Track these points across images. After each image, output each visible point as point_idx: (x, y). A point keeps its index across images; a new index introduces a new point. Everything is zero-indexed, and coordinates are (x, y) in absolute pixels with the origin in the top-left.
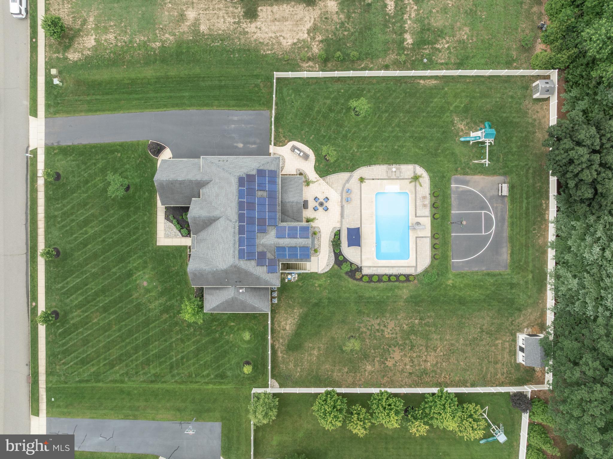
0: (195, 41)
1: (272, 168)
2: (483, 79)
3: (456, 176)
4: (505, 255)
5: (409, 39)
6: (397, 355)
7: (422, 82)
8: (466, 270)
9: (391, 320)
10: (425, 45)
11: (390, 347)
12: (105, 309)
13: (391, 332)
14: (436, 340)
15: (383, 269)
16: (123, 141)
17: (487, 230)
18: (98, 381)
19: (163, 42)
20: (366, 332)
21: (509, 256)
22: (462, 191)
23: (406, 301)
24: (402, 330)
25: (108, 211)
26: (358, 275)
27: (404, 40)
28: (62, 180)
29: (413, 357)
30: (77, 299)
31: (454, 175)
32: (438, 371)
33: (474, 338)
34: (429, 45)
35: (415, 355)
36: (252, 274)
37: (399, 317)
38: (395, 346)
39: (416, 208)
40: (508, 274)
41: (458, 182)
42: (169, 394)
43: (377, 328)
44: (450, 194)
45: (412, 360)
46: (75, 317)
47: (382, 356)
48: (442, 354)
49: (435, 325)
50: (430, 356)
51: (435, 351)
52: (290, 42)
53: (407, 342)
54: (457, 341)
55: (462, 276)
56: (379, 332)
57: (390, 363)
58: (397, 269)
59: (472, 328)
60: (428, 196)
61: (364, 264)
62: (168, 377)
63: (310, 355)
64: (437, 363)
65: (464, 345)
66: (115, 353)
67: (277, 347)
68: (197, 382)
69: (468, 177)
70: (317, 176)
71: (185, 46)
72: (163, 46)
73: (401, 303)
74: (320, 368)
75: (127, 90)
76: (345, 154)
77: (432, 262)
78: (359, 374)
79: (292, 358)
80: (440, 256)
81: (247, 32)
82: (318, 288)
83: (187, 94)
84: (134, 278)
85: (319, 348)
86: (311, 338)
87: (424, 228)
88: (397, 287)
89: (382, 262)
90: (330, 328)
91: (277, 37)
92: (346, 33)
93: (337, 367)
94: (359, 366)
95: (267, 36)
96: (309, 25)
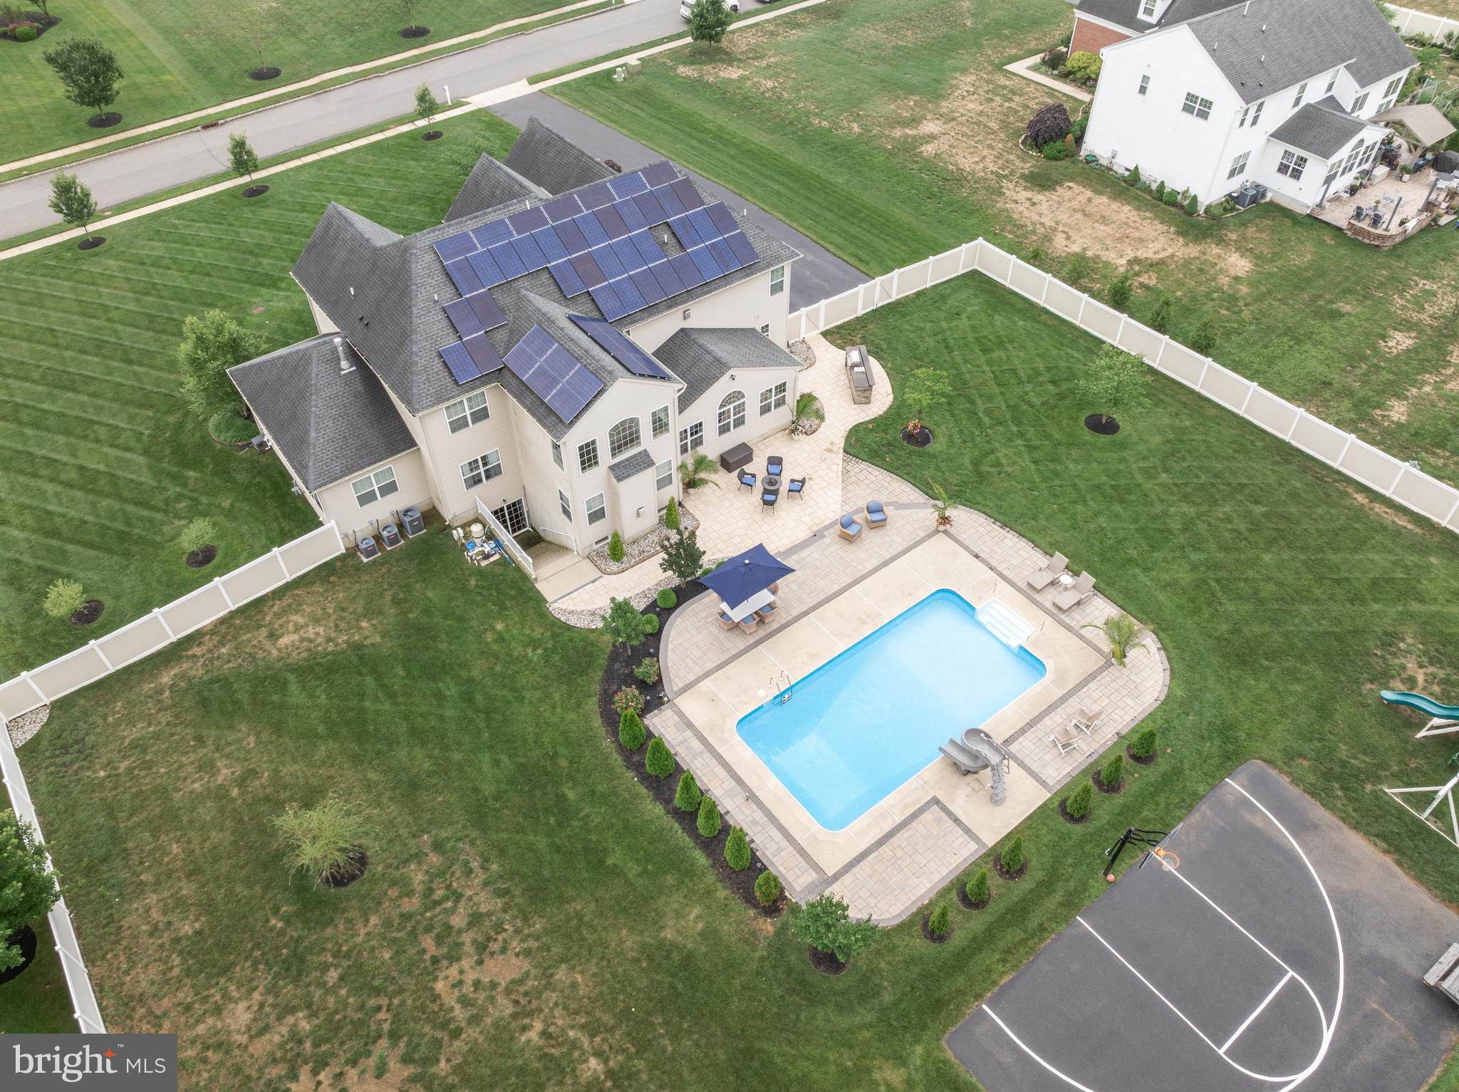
0: (889, 152)
1: (758, 246)
3: (1274, 773)
5: (1399, 411)
7: (1361, 498)
9: (528, 953)
11: (394, 1037)
13: (468, 989)
15: (718, 770)
17: (1252, 1052)
19: (836, 126)
20: (410, 894)
22: (1256, 831)
23: (657, 954)
25: (410, 204)
26: (628, 697)
27: (1382, 405)
31: (1269, 762)
36: (406, 310)
37: (561, 974)
38: (406, 1061)
39: (1030, 725)
43: (457, 921)
44: (1198, 797)
46: (104, 265)
47: (329, 1031)
52: (1075, 249)
56: (439, 940)
60: (1108, 736)
61: (687, 704)
67: (197, 651)
69: (1318, 812)
70: (841, 443)
71: (863, 148)
72: (830, 130)
73: (628, 940)
74: (155, 832)
75: (694, 133)
76: (967, 461)
77: (902, 928)
78: (185, 995)
79: (165, 718)
80: (959, 938)
81: (1002, 194)
82: (489, 637)
83: (776, 187)
84: (264, 291)
85: (253, 773)
86: (278, 728)
87: (995, 799)
88: (687, 872)
89: (740, 753)
90: (356, 760)
91: (1055, 230)
92: (1223, 312)
93: (187, 888)
94: (226, 970)
95: (1035, 218)
96: (1147, 253)
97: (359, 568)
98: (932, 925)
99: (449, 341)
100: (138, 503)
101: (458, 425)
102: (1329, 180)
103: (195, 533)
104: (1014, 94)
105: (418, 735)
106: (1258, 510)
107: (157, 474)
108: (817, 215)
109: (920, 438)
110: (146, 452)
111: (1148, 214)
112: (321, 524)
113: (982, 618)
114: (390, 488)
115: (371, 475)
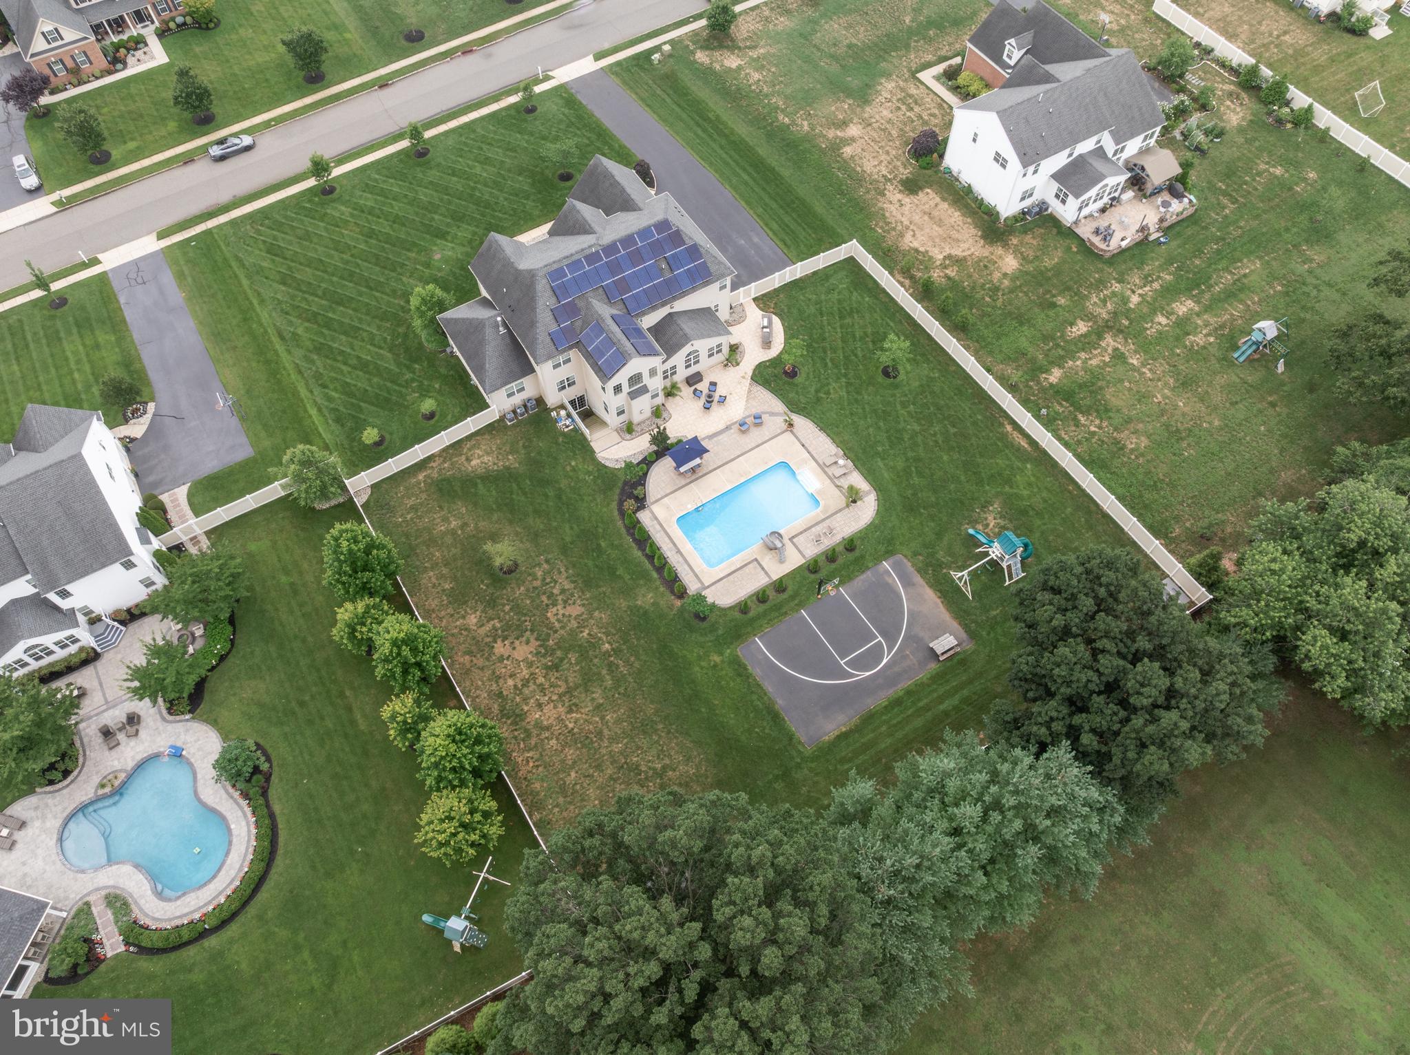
0: (823, 151)
1: (713, 268)
2: (1093, 508)
3: (905, 561)
4: (832, 726)
5: (1055, 376)
6: (523, 650)
7: (1009, 428)
8: (756, 672)
9: (583, 605)
10: (1066, 400)
11: (532, 631)
12: (371, 234)
13: (560, 616)
14: (593, 699)
15: (667, 539)
16: (628, 146)
17: (853, 664)
18: (249, 277)
19: (794, 123)
20: (536, 579)
21: (836, 733)
22: (887, 584)
23: (634, 610)
24: (573, 633)
25: (520, 175)
26: (630, 504)
27: (1047, 371)
28: (530, 117)
29: (535, 679)
30: (368, 201)
31: (906, 556)
32: (533, 741)
33: (638, 766)
34: (1071, 405)
35: (541, 680)
36: (534, 309)
37: (596, 614)
38: (537, 639)
39: (805, 530)
40: (800, 752)
41: (897, 567)
42: (273, 369)
43: (556, 591)
44: (868, 568)
45: (528, 681)
46: (340, 211)
47: (507, 627)
48: (571, 726)
49: (618, 682)
50: (555, 707)
51: (570, 711)
52: (915, 244)
53: (559, 653)
54: (613, 739)
55: (739, 668)
56: (549, 598)
57: (500, 648)
58: (681, 559)
59: (654, 752)
60: (837, 538)
61: (656, 509)
62: (298, 353)
63: (445, 520)
64: (548, 728)
65: (612, 757)
66: (307, 274)
67: (433, 464)
68: (311, 392)
69: (918, 579)
70: (750, 373)
71: (807, 145)
72: (788, 126)
73: (623, 604)
74: (428, 546)
75: (701, 121)
76: (812, 390)
77: (730, 608)
78: (450, 611)
79: (424, 496)
80: (752, 614)
81: (884, 195)
82: (568, 468)
83: (746, 177)
84: (439, 241)
85: (465, 524)
86: (475, 504)
87: (782, 561)
88: (649, 579)
89: (676, 532)
90: (511, 522)
91: (907, 228)
92: (987, 299)
93: (445, 571)
94: (466, 602)
95: (899, 217)
96: (957, 252)
97: (506, 427)
98: (743, 607)
99: (554, 327)
100: (392, 382)
101: (555, 367)
102: (1080, 209)
103: (428, 405)
104: (916, 103)
105: (537, 512)
106: (953, 430)
107: (399, 364)
108: (766, 204)
109: (792, 374)
110: (390, 351)
111: (969, 220)
112: (488, 407)
113: (799, 477)
114: (523, 389)
115: (514, 386)
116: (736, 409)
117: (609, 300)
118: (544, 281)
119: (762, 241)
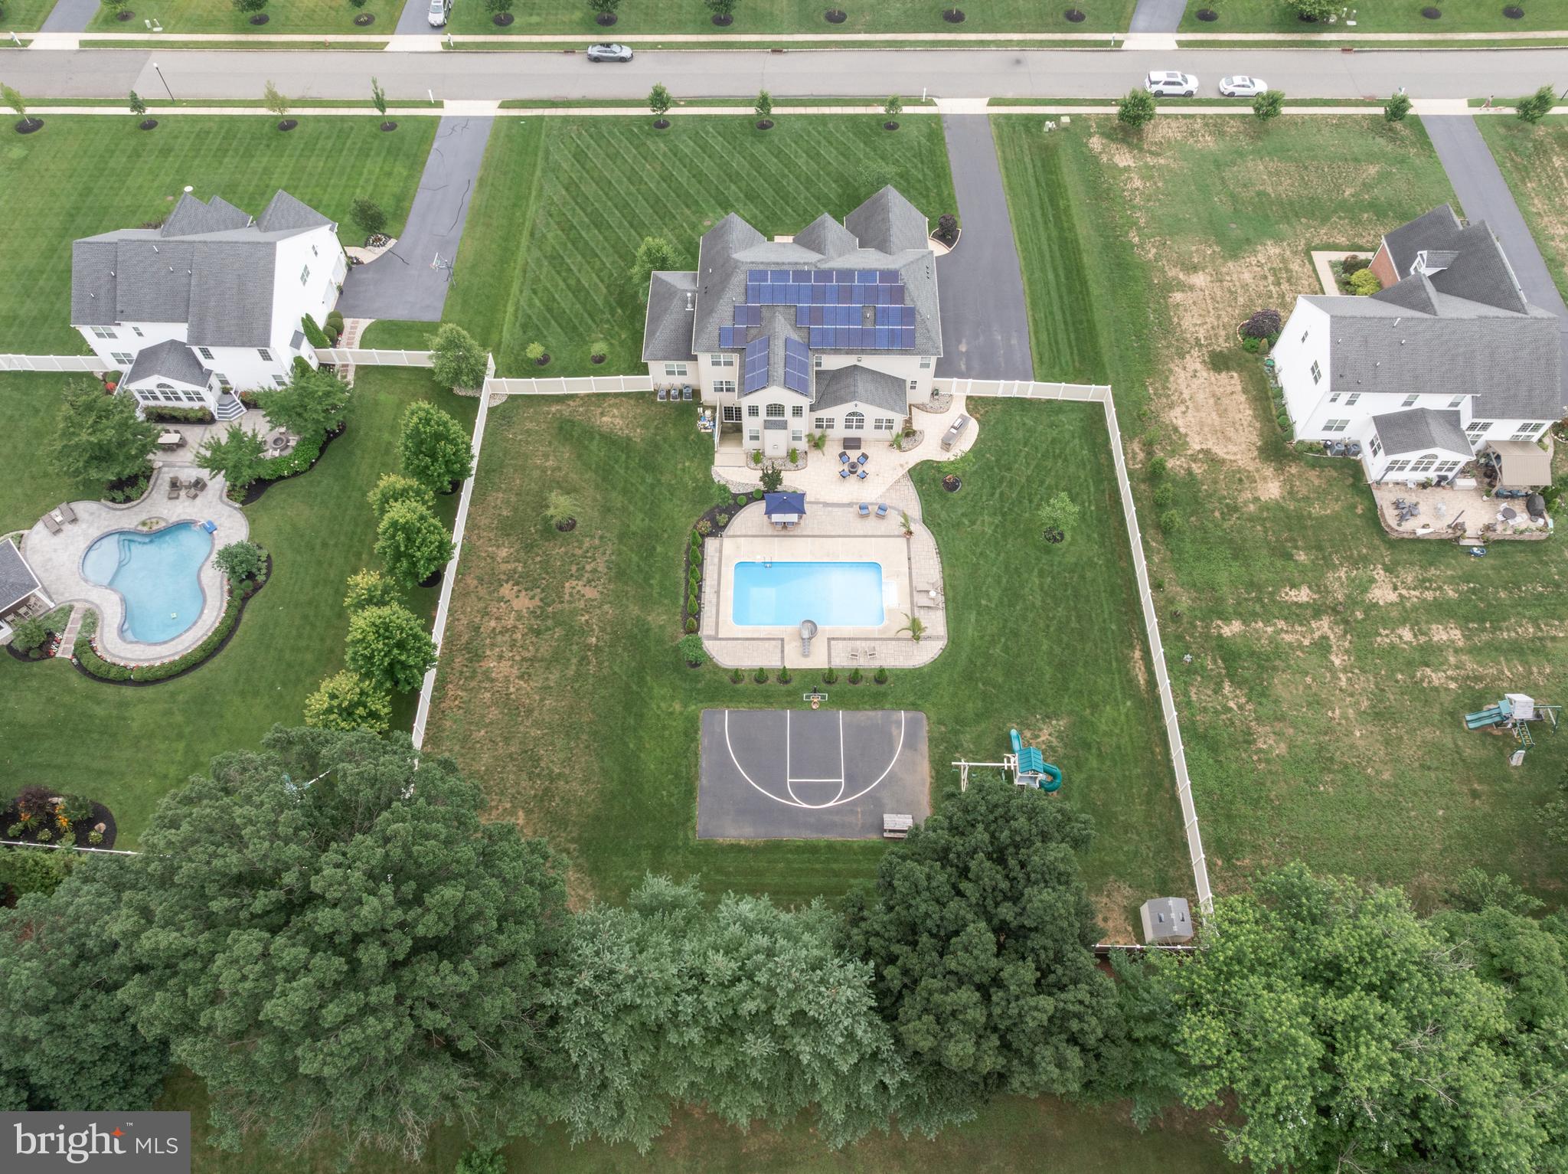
0: (1150, 286)
1: (919, 340)
2: (1167, 783)
3: (925, 722)
4: (734, 831)
5: (1232, 629)
6: (523, 603)
7: (1137, 654)
8: (704, 740)
9: (602, 593)
10: (1224, 660)
11: (543, 591)
12: (667, 178)
13: (575, 591)
14: (547, 679)
15: (716, 576)
16: (958, 198)
17: (797, 788)
18: (544, 171)
19: (1141, 246)
20: (580, 548)
21: (733, 841)
22: (890, 735)
23: (640, 622)
24: (574, 613)
26: (707, 526)
27: (1227, 620)
28: (885, 133)
29: (514, 632)
30: (687, 146)
31: (928, 718)
32: (473, 684)
33: (539, 759)
34: (1226, 668)
35: (518, 636)
36: (719, 298)
37: (606, 607)
38: (541, 600)
39: (850, 639)
40: (687, 838)
41: (913, 727)
42: (506, 255)
43: (588, 568)
44: (882, 708)
45: (507, 630)
46: (658, 146)
47: (526, 575)
48: (512, 690)
49: (578, 675)
50: (512, 666)
51: (521, 677)
52: (1180, 422)
53: (550, 623)
54: (537, 724)
55: (690, 732)
56: (578, 570)
57: (506, 590)
58: (714, 600)
59: (562, 755)
60: (876, 664)
61: (727, 543)
62: (536, 253)
63: (546, 456)
64: (492, 680)
65: (525, 737)
66: (590, 189)
67: (571, 403)
68: (521, 292)
69: (924, 747)
70: (911, 465)
71: (1138, 273)
72: (1133, 246)
73: (635, 610)
74: (516, 471)
75: (1048, 204)
76: (960, 511)
77: (726, 670)
78: (492, 535)
79: (543, 426)
80: (739, 686)
81: (1183, 358)
82: (680, 466)
83: (1051, 276)
84: (719, 210)
85: (559, 469)
86: (579, 456)
87: (805, 654)
88: (675, 602)
89: (729, 574)
90: (597, 486)
91: (1183, 402)
92: (1217, 514)
93: (513, 499)
94: (508, 535)
95: (1183, 387)
96: (1220, 451)
97: (654, 402)
98: (736, 676)
99: (728, 324)
100: (590, 315)
101: (716, 363)
102: (1389, 469)
103: (599, 348)
104: (1289, 280)
105: (625, 491)
106: (1074, 624)
107: (607, 302)
108: (1051, 313)
109: (952, 487)
110: (608, 287)
111: (1258, 425)
112: (647, 373)
113: (884, 588)
114: (684, 373)
115: (675, 365)
116: (871, 492)
117: (797, 321)
118: (742, 277)
119: (1021, 345)
